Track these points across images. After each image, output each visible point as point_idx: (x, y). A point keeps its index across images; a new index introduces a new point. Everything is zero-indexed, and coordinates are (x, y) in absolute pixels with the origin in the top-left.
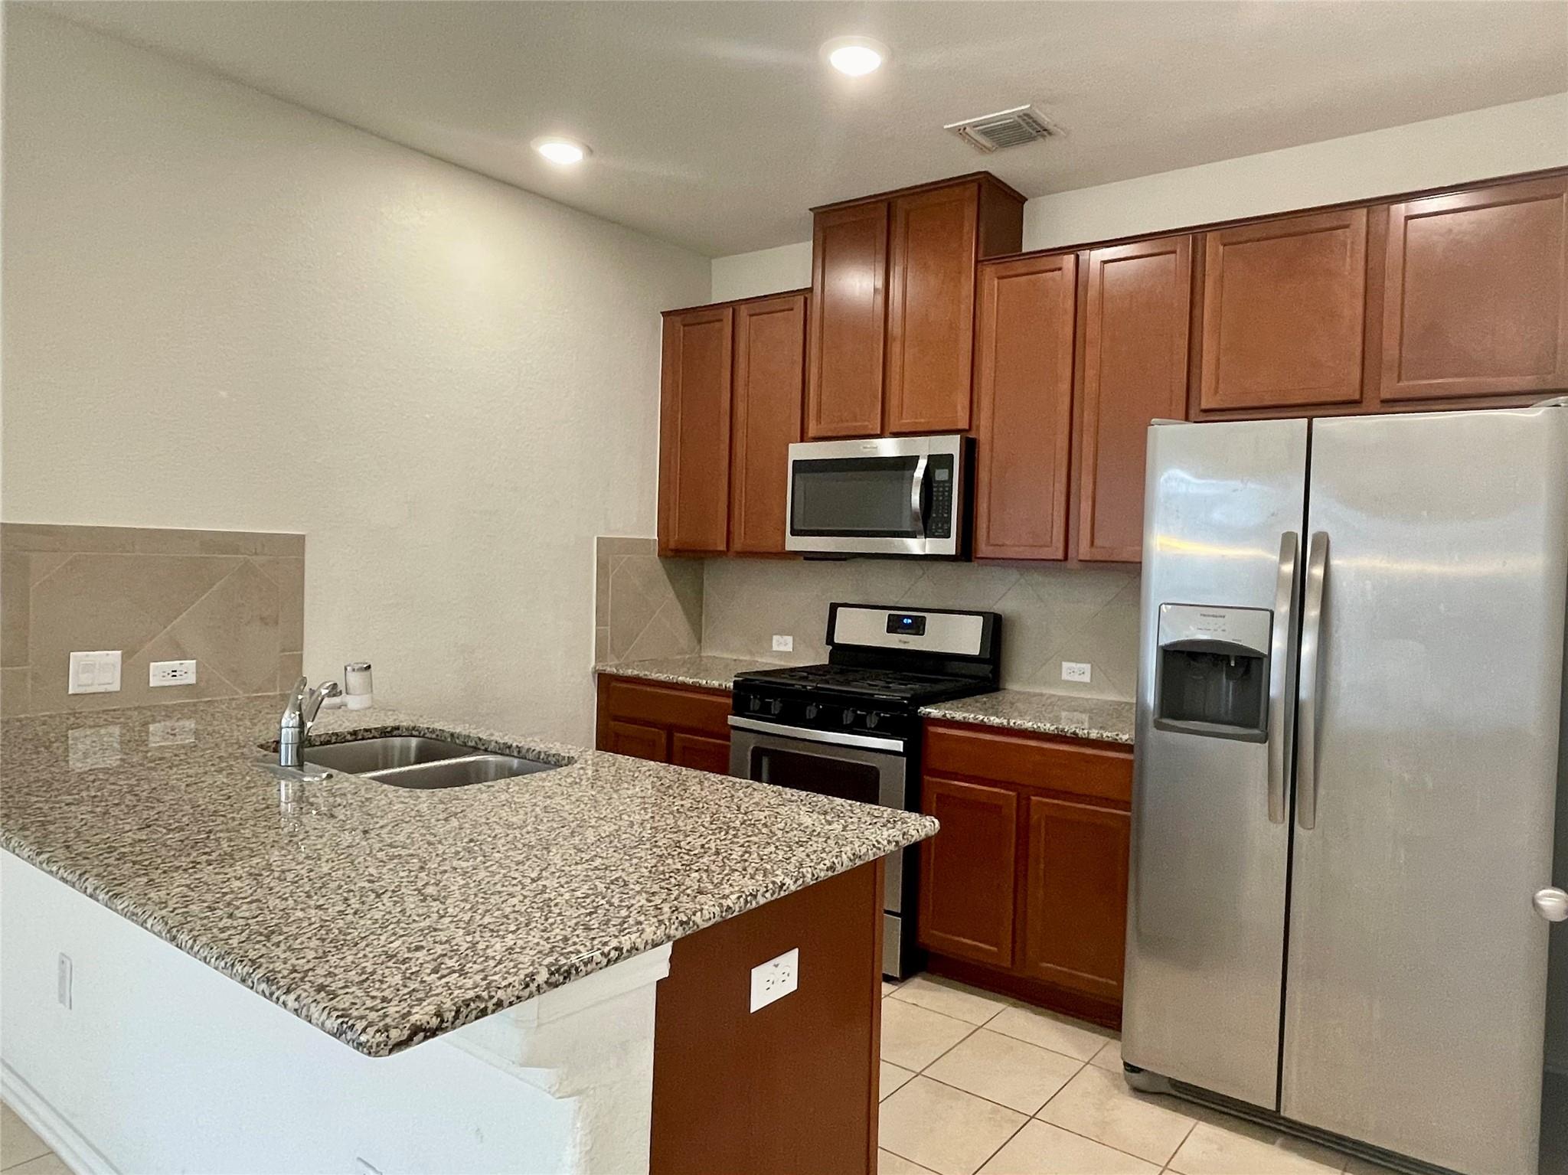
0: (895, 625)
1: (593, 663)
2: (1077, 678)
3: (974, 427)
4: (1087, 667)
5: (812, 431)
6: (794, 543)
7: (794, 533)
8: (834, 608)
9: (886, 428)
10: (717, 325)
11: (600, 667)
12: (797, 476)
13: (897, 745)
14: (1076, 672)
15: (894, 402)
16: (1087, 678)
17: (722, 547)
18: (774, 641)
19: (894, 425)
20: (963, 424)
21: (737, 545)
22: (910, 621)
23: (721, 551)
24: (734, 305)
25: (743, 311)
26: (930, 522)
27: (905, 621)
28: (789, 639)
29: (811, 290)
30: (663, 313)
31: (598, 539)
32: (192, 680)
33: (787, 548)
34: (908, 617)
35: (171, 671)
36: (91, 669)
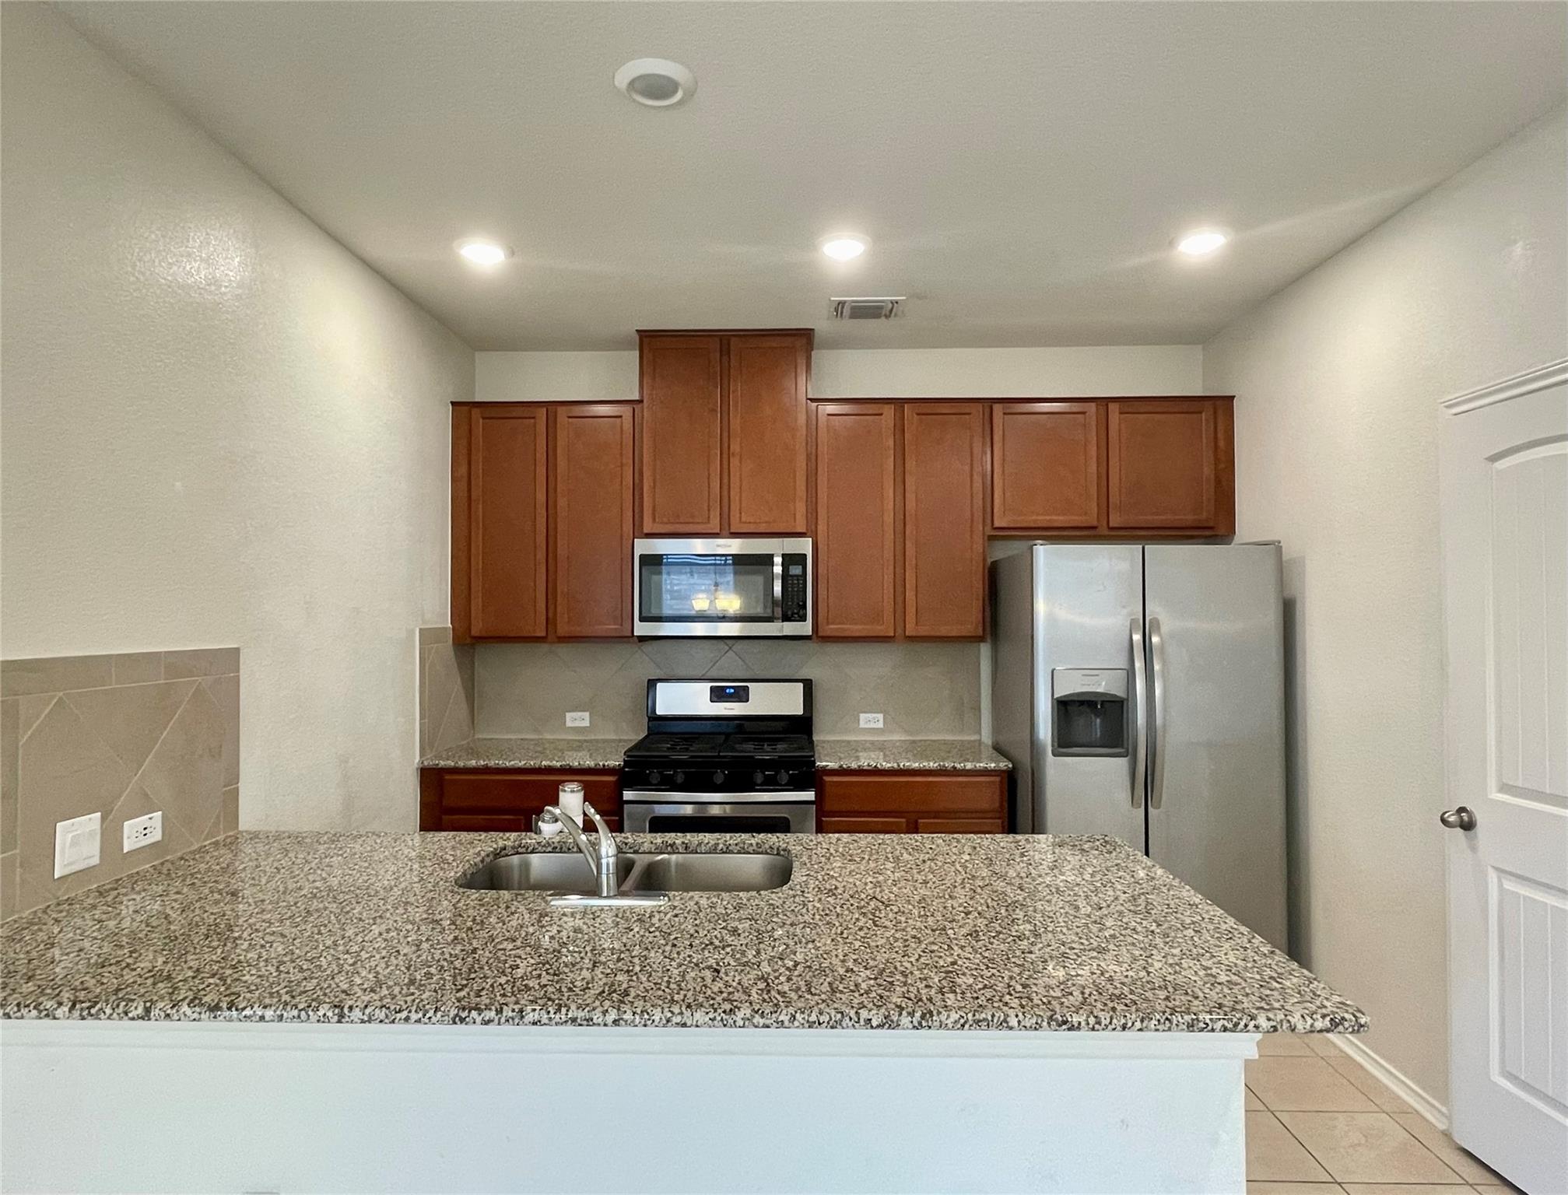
0: (718, 695)
1: (418, 759)
2: (872, 725)
3: (810, 531)
4: (880, 716)
5: (647, 527)
6: (640, 629)
7: (642, 619)
8: (653, 683)
9: (726, 528)
11: (422, 762)
12: (645, 568)
13: (809, 795)
14: (871, 720)
15: (733, 507)
16: (880, 725)
17: (540, 634)
18: (568, 719)
21: (558, 632)
22: (732, 691)
23: (538, 637)
24: (547, 405)
25: (562, 413)
27: (728, 691)
28: (586, 715)
29: (639, 402)
30: (452, 403)
31: (420, 629)
32: (158, 837)
33: (635, 633)
34: (730, 687)
35: (143, 830)
36: (76, 842)
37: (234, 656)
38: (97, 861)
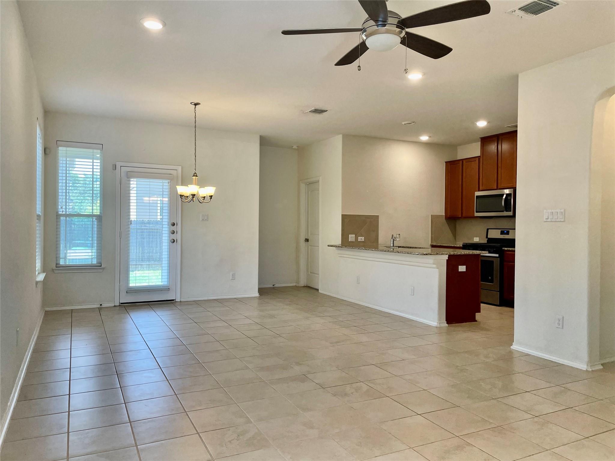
0: (502, 233)
1: (430, 243)
5: (481, 189)
6: (477, 214)
7: (476, 212)
9: (497, 188)
10: (459, 164)
11: (432, 244)
12: (477, 199)
13: (497, 255)
15: (499, 181)
17: (460, 216)
18: (474, 239)
21: (464, 215)
23: (460, 217)
24: (462, 160)
25: (464, 162)
26: (507, 208)
28: (478, 238)
29: (480, 156)
30: (446, 162)
31: (431, 215)
32: (364, 241)
33: (475, 216)
34: (505, 231)
35: (361, 239)
36: (352, 238)
37: (377, 217)
38: (354, 241)
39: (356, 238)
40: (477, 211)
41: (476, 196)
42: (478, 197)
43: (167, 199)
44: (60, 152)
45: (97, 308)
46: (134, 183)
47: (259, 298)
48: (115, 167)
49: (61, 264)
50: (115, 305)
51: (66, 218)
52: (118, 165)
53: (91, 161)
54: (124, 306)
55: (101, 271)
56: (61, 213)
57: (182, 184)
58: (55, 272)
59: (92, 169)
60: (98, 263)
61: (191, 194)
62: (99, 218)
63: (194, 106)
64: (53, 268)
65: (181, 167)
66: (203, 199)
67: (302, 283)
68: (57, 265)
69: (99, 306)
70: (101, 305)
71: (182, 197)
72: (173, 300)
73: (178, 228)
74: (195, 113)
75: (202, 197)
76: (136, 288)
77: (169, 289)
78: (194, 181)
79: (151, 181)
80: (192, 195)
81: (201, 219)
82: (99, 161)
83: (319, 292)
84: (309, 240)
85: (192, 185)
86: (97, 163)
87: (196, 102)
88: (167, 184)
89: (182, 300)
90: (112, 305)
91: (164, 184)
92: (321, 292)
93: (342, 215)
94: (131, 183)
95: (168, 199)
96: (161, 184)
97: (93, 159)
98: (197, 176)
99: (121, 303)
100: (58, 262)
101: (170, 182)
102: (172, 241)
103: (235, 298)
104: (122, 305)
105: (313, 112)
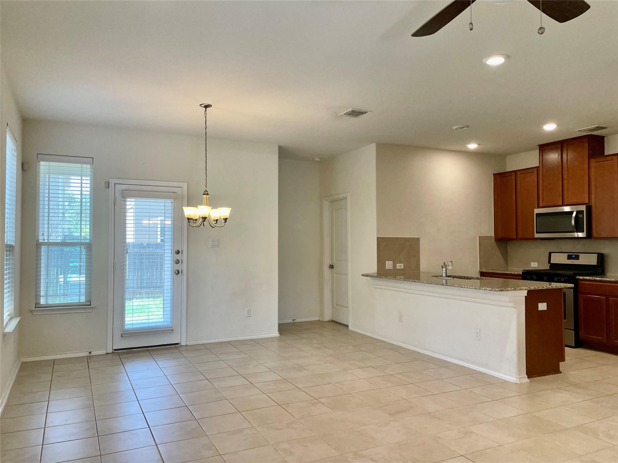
0: (570, 257)
1: (479, 269)
3: (590, 202)
5: (541, 205)
6: (537, 236)
7: (537, 233)
8: (550, 253)
9: (564, 203)
10: (510, 177)
11: (481, 270)
12: (537, 218)
13: (572, 285)
15: (565, 196)
17: (515, 237)
18: (532, 263)
19: (565, 203)
20: (587, 201)
21: (519, 236)
23: (515, 239)
24: (515, 172)
25: (518, 173)
26: (579, 229)
28: (537, 263)
29: (539, 167)
30: (493, 174)
31: (479, 236)
32: (403, 268)
33: (535, 237)
34: (574, 255)
35: (400, 266)
36: (389, 265)
37: (418, 239)
38: (392, 269)
39: (395, 266)
40: (538, 231)
41: (536, 214)
42: (538, 215)
43: (170, 222)
44: (41, 167)
45: (86, 356)
46: (131, 204)
47: (279, 339)
48: (108, 185)
49: (41, 303)
50: (108, 352)
51: (48, 247)
52: (112, 181)
53: (80, 178)
54: (118, 353)
55: (91, 311)
56: (42, 241)
57: (188, 205)
58: (34, 314)
59: (80, 188)
60: (86, 301)
61: (201, 216)
62: (89, 247)
63: (205, 108)
64: (31, 309)
65: (187, 183)
66: (216, 222)
67: (327, 317)
68: (37, 305)
69: (86, 354)
70: (90, 353)
71: (190, 221)
72: (178, 344)
73: (184, 257)
74: (206, 117)
75: (214, 220)
76: (133, 331)
77: (173, 331)
78: (205, 201)
79: (151, 201)
80: (202, 218)
81: (211, 246)
82: (89, 178)
83: (349, 330)
84: (334, 267)
85: (202, 205)
86: (87, 181)
87: (207, 103)
88: (170, 204)
89: (189, 343)
90: (104, 352)
91: (168, 204)
92: (351, 330)
93: (377, 237)
94: (128, 203)
95: (172, 222)
96: (163, 204)
97: (82, 176)
98: (208, 194)
99: (115, 350)
100: (37, 302)
101: (174, 202)
102: (176, 272)
103: (251, 339)
104: (116, 352)
105: (348, 114)
